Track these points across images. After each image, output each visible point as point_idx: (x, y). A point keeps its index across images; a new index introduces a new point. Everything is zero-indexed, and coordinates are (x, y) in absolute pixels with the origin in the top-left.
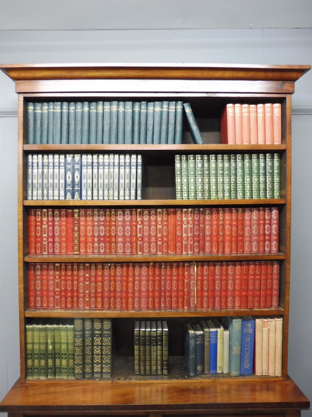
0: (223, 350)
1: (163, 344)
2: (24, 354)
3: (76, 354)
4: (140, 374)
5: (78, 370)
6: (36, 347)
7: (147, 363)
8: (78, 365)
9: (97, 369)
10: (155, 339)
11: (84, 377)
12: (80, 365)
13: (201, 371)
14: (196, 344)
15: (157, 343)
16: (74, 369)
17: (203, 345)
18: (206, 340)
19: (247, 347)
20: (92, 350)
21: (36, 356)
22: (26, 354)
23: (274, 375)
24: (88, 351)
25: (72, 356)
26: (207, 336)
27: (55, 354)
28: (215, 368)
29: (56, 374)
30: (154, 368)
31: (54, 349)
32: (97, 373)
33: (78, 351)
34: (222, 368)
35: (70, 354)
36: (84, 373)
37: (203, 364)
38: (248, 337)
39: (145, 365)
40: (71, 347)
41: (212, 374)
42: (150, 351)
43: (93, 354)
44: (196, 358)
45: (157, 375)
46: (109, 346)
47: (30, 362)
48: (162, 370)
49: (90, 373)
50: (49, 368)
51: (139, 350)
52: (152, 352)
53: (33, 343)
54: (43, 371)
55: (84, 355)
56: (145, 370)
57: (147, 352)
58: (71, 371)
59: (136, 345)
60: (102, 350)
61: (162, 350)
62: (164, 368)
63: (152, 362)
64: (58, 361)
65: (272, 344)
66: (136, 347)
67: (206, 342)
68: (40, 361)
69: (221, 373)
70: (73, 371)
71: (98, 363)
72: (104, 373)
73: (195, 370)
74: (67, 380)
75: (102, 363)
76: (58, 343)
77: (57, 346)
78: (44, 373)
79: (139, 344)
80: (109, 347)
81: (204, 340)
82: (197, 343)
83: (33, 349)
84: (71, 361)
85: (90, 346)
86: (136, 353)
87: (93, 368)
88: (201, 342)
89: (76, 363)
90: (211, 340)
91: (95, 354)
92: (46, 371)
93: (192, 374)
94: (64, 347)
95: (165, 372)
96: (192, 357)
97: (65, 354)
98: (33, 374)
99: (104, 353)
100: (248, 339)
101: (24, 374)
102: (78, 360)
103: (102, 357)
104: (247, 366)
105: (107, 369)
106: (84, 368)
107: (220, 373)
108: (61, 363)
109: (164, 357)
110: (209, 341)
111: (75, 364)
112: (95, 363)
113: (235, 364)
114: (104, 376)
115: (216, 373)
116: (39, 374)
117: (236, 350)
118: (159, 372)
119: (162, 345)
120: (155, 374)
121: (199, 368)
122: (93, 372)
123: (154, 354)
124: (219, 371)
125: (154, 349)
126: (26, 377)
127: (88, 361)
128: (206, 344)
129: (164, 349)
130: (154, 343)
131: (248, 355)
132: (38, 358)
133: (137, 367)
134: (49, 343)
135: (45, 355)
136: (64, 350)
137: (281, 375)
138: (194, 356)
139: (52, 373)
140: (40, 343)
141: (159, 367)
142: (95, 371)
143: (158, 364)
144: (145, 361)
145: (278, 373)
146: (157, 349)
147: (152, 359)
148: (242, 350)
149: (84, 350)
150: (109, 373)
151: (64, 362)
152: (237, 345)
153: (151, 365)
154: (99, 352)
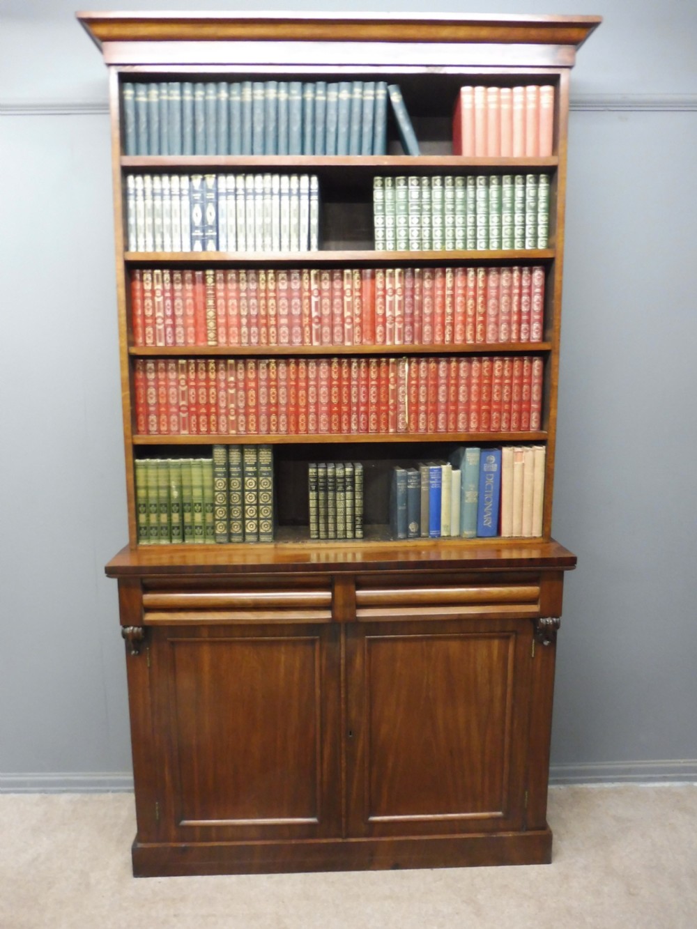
0: (450, 499)
1: (356, 490)
2: (133, 505)
3: (217, 503)
4: (318, 538)
5: (220, 529)
6: (153, 494)
7: (331, 520)
8: (221, 520)
9: (251, 527)
10: (342, 480)
11: (230, 541)
12: (224, 520)
13: (416, 532)
14: (407, 489)
15: (345, 487)
16: (214, 527)
17: (418, 491)
18: (423, 483)
19: (488, 493)
20: (243, 498)
21: (153, 508)
22: (137, 506)
23: (529, 536)
24: (236, 499)
25: (211, 508)
26: (424, 476)
27: (183, 504)
28: (438, 527)
29: (186, 536)
30: (341, 527)
31: (181, 496)
32: (251, 534)
33: (220, 499)
34: (448, 527)
35: (207, 505)
36: (230, 535)
37: (418, 521)
38: (490, 477)
39: (326, 523)
40: (208, 493)
41: (433, 537)
42: (335, 500)
43: (243, 505)
44: (407, 510)
45: (346, 538)
46: (269, 490)
47: (142, 518)
48: (354, 530)
49: (239, 534)
50: (174, 528)
51: (318, 499)
52: (338, 502)
53: (147, 488)
54: (164, 531)
55: (229, 505)
56: (327, 531)
57: (329, 501)
58: (209, 530)
59: (312, 491)
60: (257, 497)
61: (354, 499)
62: (357, 527)
63: (338, 517)
64: (187, 516)
65: (527, 486)
66: (312, 495)
67: (424, 485)
68: (159, 516)
69: (447, 536)
70: (212, 531)
71: (251, 519)
72: (263, 534)
73: (407, 530)
74: (204, 544)
75: (258, 519)
76: (187, 487)
77: (186, 493)
78: (167, 535)
79: (317, 490)
80: (270, 493)
81: (420, 483)
82: (409, 487)
83: (147, 498)
84: (209, 516)
85: (238, 491)
86: (312, 504)
87: (243, 527)
88: (416, 485)
89: (217, 517)
90: (431, 482)
91: (248, 505)
92: (169, 531)
93: (401, 535)
94: (197, 492)
95: (359, 533)
96: (400, 508)
97: (200, 504)
98: (148, 537)
99: (261, 502)
100: (491, 481)
101: (134, 536)
102: (221, 513)
103: (258, 508)
104: (488, 522)
105: (266, 527)
106: (229, 527)
107: (445, 535)
108: (193, 520)
109: (357, 509)
110: (429, 485)
111: (215, 520)
112: (248, 519)
113: (469, 519)
114: (263, 538)
115: (439, 536)
116: (159, 536)
117: (471, 496)
118: (349, 534)
119: (353, 491)
120: (342, 537)
121: (412, 527)
122: (244, 534)
123: (340, 505)
124: (444, 533)
125: (340, 498)
126: (138, 542)
127: (236, 513)
128: (424, 488)
129: (357, 497)
130: (340, 488)
131: (490, 506)
132: (156, 512)
133: (313, 527)
134: (174, 487)
135: (167, 506)
136: (198, 497)
137: (540, 535)
138: (404, 508)
139: (178, 534)
140: (158, 488)
141: (349, 526)
142: (247, 531)
143: (348, 521)
144: (326, 517)
145: (537, 532)
146: (345, 497)
147: (338, 514)
148: (480, 498)
149: (229, 498)
150: (269, 534)
151: (198, 517)
152: (472, 489)
153: (335, 523)
154: (253, 500)
